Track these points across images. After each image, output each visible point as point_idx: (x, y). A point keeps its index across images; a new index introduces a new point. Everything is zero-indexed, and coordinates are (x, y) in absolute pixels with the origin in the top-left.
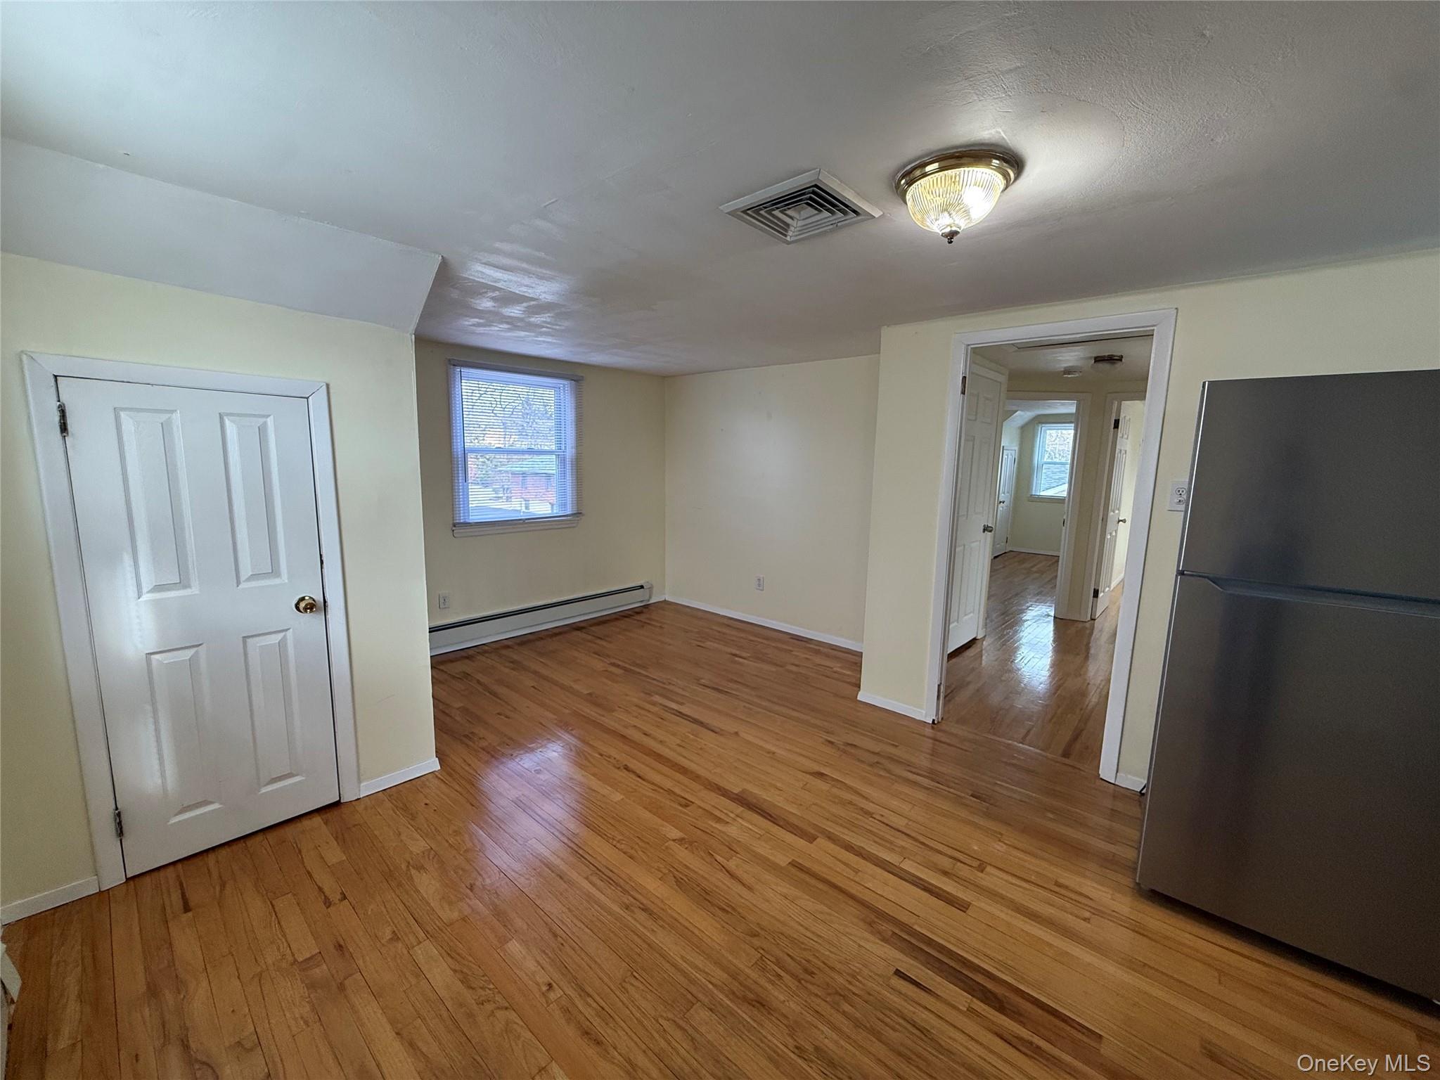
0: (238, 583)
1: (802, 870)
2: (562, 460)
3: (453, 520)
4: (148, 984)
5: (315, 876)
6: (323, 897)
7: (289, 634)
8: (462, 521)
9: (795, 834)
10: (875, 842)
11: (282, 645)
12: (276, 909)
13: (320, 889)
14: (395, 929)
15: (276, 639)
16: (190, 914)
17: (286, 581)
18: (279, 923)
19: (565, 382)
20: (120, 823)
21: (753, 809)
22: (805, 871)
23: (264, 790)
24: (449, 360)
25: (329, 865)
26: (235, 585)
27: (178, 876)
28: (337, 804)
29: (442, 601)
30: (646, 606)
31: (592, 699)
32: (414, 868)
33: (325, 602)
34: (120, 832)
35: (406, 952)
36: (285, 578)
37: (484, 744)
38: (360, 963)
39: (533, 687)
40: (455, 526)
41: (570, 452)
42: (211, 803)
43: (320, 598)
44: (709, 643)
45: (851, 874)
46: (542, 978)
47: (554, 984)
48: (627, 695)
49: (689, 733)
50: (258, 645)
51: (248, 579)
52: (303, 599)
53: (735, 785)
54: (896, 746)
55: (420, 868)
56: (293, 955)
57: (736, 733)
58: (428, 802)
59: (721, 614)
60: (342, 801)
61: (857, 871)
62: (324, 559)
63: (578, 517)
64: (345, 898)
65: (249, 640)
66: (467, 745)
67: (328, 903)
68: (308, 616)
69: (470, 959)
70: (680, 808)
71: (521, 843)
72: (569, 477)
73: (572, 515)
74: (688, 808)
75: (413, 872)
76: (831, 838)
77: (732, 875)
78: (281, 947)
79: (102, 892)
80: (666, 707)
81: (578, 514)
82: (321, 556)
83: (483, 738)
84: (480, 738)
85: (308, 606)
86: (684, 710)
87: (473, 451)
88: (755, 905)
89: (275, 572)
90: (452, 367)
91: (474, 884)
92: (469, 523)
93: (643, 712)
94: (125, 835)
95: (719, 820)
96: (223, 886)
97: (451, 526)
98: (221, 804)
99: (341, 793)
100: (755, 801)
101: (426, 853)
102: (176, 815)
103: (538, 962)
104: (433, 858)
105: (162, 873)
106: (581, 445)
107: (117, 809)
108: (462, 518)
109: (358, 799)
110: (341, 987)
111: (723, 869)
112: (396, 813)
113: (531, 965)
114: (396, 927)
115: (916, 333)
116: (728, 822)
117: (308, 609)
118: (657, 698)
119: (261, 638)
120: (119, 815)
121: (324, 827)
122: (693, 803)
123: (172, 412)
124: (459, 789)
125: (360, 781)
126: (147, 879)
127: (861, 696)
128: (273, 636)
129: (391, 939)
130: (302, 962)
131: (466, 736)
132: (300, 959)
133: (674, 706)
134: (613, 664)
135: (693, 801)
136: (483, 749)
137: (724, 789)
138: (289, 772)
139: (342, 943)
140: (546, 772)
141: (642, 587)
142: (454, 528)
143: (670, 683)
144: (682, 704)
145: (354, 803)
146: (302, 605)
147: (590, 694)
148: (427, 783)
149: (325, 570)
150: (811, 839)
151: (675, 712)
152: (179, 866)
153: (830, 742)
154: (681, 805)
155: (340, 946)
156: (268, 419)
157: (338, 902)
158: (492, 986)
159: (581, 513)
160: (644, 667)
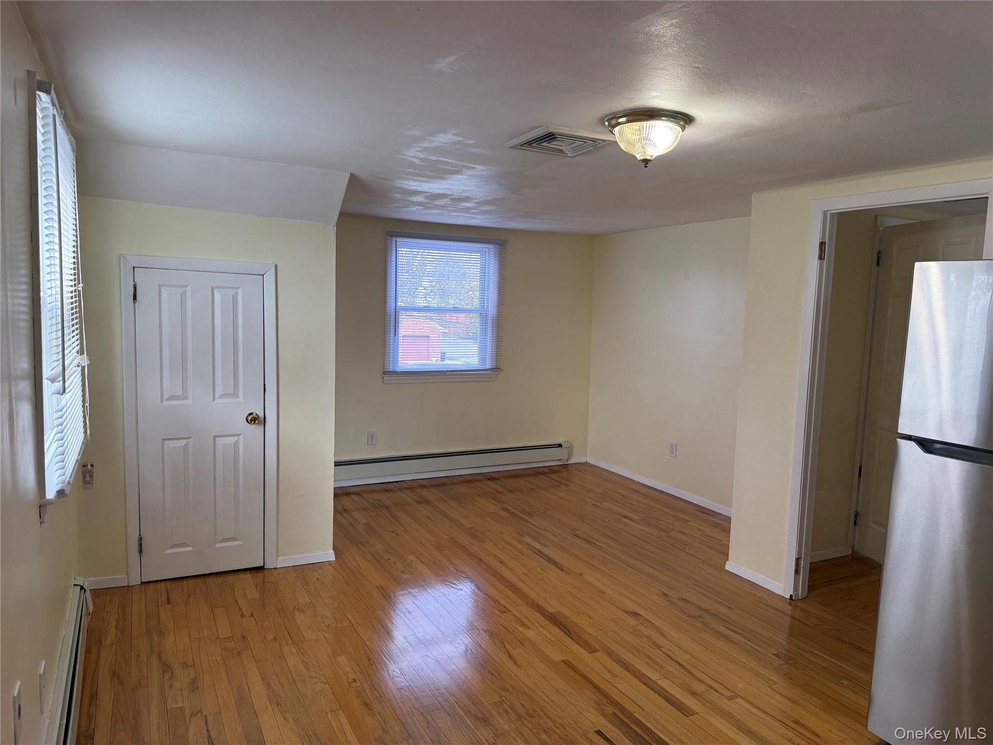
0: (214, 399)
1: (569, 666)
2: (484, 317)
3: (384, 369)
4: (147, 630)
5: (239, 603)
6: (241, 613)
7: (241, 437)
8: (391, 370)
9: (581, 646)
10: (647, 664)
11: (236, 444)
12: (215, 613)
13: (240, 609)
14: (276, 636)
15: (232, 440)
16: (170, 606)
17: (242, 401)
18: (214, 619)
19: (491, 246)
20: (141, 545)
21: (557, 624)
22: (571, 668)
23: (218, 545)
24: (388, 232)
25: (248, 598)
26: (212, 401)
27: (167, 587)
28: (261, 568)
29: (370, 438)
30: (565, 466)
31: (472, 533)
32: (297, 610)
33: (265, 418)
34: (141, 551)
35: (278, 647)
36: (241, 398)
37: (372, 549)
38: (252, 646)
39: (428, 517)
40: (384, 374)
41: (492, 310)
42: (188, 546)
43: (261, 415)
44: (606, 504)
45: (608, 676)
46: (352, 676)
47: (358, 681)
48: (502, 533)
49: (538, 567)
50: (222, 443)
51: (219, 397)
52: (251, 414)
53: (553, 606)
54: (732, 609)
55: (301, 611)
56: (218, 635)
57: (581, 574)
58: (319, 577)
59: (637, 480)
60: (265, 567)
61: (614, 676)
62: (266, 387)
63: (496, 372)
64: (252, 615)
65: (218, 439)
66: (360, 549)
67: (243, 616)
68: (252, 427)
69: (314, 658)
70: (498, 613)
71: (371, 611)
72: (489, 334)
73: (490, 369)
74: (505, 614)
75: (296, 612)
76: (610, 654)
77: (510, 656)
78: (213, 631)
79: (130, 586)
80: (530, 545)
81: (496, 369)
82: (264, 385)
83: (374, 546)
84: (371, 546)
85: (253, 419)
86: (545, 550)
87: (403, 309)
88: (516, 675)
89: (235, 394)
90: (390, 237)
91: (331, 625)
92: (397, 372)
93: (508, 547)
94: (143, 553)
95: (524, 625)
96: (189, 596)
97: (382, 373)
98: (193, 548)
99: (265, 560)
100: (563, 620)
101: (308, 604)
102: (169, 549)
103: (353, 669)
104: (311, 608)
105: (159, 584)
106: (502, 304)
107: (140, 535)
108: (391, 367)
109: (275, 568)
110: (239, 654)
111: (507, 653)
112: (297, 580)
113: (348, 669)
114: (277, 634)
115: (781, 199)
116: (530, 628)
117: (253, 421)
118: (528, 539)
119: (225, 438)
120: (141, 539)
121: (251, 579)
122: (510, 611)
123: (186, 286)
124: (344, 574)
125: (278, 556)
126: (151, 585)
127: (730, 566)
128: (231, 438)
129: (273, 640)
130: (222, 638)
131: (362, 543)
132: (222, 637)
133: (538, 546)
134: (504, 509)
135: (510, 610)
136: (370, 552)
137: (542, 608)
138: (234, 536)
139: (245, 635)
140: (409, 573)
141: (560, 446)
142: (384, 376)
143: (546, 530)
144: (546, 546)
145: (272, 570)
146: (250, 418)
147: (472, 528)
148: (323, 567)
149: (266, 395)
150: (591, 650)
151: (535, 551)
152: (168, 582)
153: (666, 595)
154: (500, 611)
155: (244, 637)
156: (239, 290)
157: (248, 616)
158: (320, 672)
159: (499, 368)
160: (530, 514)
